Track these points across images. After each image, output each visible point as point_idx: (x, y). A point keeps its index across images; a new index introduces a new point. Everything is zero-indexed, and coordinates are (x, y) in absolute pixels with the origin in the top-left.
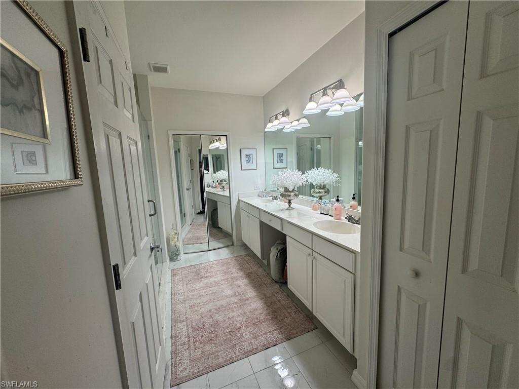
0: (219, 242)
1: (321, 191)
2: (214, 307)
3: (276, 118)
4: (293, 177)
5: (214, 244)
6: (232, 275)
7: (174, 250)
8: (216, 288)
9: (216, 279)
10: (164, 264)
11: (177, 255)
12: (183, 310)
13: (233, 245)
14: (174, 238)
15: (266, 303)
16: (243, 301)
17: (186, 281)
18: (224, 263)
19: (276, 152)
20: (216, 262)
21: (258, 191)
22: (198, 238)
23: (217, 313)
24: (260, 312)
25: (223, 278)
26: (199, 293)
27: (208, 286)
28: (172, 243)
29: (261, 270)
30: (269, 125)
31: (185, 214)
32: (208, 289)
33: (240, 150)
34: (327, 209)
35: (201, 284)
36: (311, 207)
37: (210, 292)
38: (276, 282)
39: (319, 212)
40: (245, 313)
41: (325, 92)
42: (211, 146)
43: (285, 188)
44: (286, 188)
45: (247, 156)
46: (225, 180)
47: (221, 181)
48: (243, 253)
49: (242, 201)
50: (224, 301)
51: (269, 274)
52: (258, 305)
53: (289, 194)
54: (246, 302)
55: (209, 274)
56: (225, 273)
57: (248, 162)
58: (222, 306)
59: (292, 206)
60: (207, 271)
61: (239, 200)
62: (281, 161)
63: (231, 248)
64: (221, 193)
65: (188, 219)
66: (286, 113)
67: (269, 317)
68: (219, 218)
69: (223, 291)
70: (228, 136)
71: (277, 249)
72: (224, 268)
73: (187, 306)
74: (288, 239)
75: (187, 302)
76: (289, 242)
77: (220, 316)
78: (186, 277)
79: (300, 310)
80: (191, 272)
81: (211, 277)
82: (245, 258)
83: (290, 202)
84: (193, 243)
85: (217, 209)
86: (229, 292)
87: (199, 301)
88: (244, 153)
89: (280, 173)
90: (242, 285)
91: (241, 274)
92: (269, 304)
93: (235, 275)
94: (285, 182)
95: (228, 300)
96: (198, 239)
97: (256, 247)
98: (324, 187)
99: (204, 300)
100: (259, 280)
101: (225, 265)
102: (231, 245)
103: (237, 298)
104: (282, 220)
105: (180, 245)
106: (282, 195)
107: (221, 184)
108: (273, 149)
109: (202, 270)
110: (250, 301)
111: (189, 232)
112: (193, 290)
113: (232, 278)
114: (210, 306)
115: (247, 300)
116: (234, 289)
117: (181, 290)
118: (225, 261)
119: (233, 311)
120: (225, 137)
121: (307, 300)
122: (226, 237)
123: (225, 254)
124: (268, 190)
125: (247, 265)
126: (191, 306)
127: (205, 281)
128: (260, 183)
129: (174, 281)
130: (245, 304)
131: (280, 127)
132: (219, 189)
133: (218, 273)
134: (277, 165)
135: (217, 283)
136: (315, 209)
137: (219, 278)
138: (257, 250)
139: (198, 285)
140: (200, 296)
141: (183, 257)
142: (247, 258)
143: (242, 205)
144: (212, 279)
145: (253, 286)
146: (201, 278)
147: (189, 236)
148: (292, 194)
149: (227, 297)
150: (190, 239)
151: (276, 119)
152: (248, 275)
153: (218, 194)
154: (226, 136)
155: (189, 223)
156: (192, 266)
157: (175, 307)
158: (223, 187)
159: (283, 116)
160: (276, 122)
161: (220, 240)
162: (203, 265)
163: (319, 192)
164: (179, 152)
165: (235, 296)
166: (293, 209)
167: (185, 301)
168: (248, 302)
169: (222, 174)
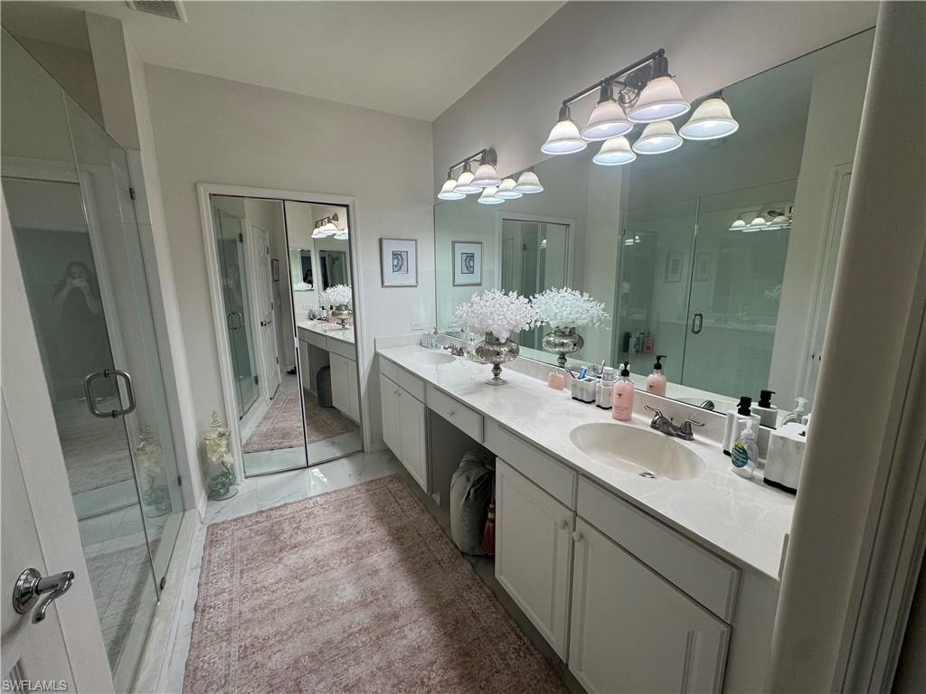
0: (333, 443)
1: (565, 341)
2: (308, 650)
3: (465, 167)
4: (510, 312)
5: (320, 449)
6: (359, 538)
7: (218, 473)
8: (317, 579)
9: (319, 552)
10: (187, 513)
11: (226, 486)
12: (220, 664)
13: (362, 451)
14: (219, 446)
15: (442, 625)
16: (385, 622)
17: (241, 562)
18: (340, 501)
19: (460, 249)
20: (321, 500)
21: (420, 333)
22: (285, 435)
23: (316, 671)
24: (428, 656)
25: (335, 548)
26: (271, 602)
27: (297, 575)
28: (214, 459)
29: (426, 518)
30: (449, 185)
31: (256, 378)
32: (297, 584)
33: (381, 241)
34: (591, 391)
35: (280, 571)
36: (546, 381)
37: (302, 596)
38: (462, 553)
39: (568, 393)
40: (390, 664)
41: (606, 92)
42: (316, 231)
43: (487, 334)
44: (490, 334)
45: (395, 255)
46: (346, 306)
47: (339, 308)
48: (387, 472)
49: (384, 357)
50: (337, 623)
51: (445, 530)
52: (424, 632)
53: (497, 349)
54: (394, 623)
55: (301, 538)
56: (341, 531)
57: (397, 268)
58: (329, 642)
59: (502, 376)
60: (298, 528)
61: (377, 355)
62: (470, 270)
63: (359, 458)
64: (339, 335)
65: (266, 387)
66: (489, 157)
67: (452, 673)
68: (332, 388)
69: (334, 589)
70: (351, 208)
71: (468, 479)
72: (339, 516)
73: (234, 648)
74: (500, 467)
75: (234, 634)
76: (502, 476)
77: (322, 680)
78: (244, 549)
79: (528, 643)
80: (257, 533)
81: (306, 544)
82: (390, 486)
83: (497, 368)
84: (269, 446)
85: (329, 367)
86: (349, 593)
87: (268, 630)
88: (389, 248)
89: (475, 298)
90: (382, 567)
91: (381, 532)
92: (450, 628)
93: (365, 536)
94: (490, 322)
95: (345, 619)
96: (283, 438)
97: (416, 462)
98: (572, 332)
99: (283, 622)
100: (423, 549)
101: (343, 509)
102: (359, 451)
103: (369, 612)
104: (484, 418)
105: (234, 459)
106: (480, 351)
107: (338, 314)
108: (454, 243)
109: (286, 526)
110: (402, 621)
111: (265, 418)
112: (257, 590)
113: (358, 548)
114: (297, 647)
115: (396, 616)
116: (363, 580)
117: (223, 591)
118: (343, 495)
119: (357, 661)
120: (345, 209)
121: (552, 629)
122: (348, 430)
123: (343, 475)
124: (441, 331)
125: (395, 505)
126: (246, 647)
127: (291, 559)
128: (424, 316)
129: (209, 561)
130: (390, 633)
131: (474, 190)
132: (334, 325)
133: (325, 531)
134: (460, 279)
135: (320, 565)
136: (556, 385)
137: (327, 549)
138: (419, 472)
139: (271, 574)
140: (274, 611)
141: (243, 487)
142: (394, 486)
143: (384, 367)
144: (309, 553)
145: (409, 570)
146: (281, 551)
147: (264, 428)
148: (504, 349)
149: (344, 609)
150: (267, 436)
151: (466, 169)
152: (398, 536)
153: (332, 338)
154: (347, 206)
155: (268, 396)
156: (262, 512)
157: (197, 657)
158: (343, 320)
159: (483, 162)
160: (466, 177)
161: (336, 439)
162: (290, 509)
163: (563, 345)
164: (241, 241)
165: (364, 604)
166: (505, 382)
167: (229, 631)
168: (399, 624)
169: (340, 294)
